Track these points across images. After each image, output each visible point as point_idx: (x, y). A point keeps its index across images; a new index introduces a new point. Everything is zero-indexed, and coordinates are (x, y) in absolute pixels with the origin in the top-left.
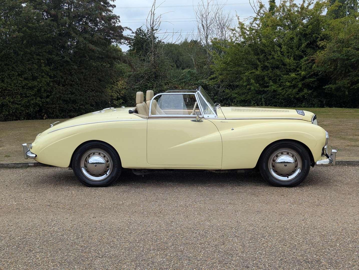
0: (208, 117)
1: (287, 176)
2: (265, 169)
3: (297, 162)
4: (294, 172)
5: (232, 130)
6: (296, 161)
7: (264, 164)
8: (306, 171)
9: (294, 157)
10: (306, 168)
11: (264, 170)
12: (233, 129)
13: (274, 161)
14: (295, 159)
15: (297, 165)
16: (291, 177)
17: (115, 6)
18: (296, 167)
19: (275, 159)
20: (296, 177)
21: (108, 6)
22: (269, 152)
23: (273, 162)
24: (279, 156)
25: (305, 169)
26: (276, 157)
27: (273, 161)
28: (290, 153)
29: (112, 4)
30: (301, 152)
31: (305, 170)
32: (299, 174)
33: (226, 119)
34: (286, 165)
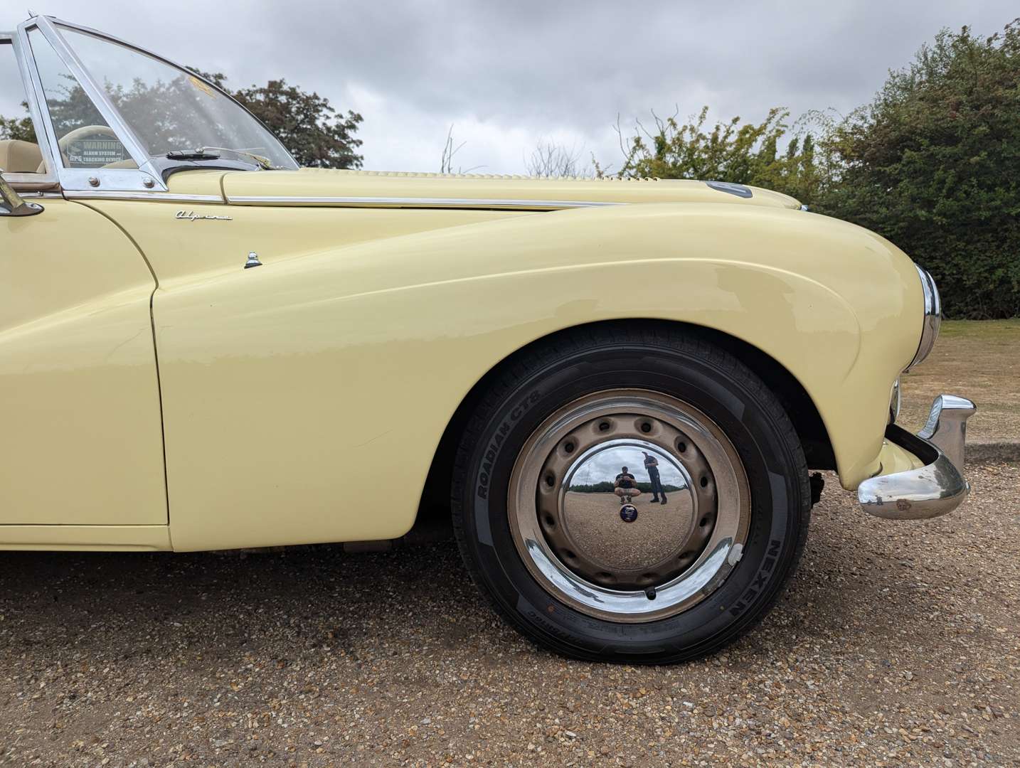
0: (95, 183)
1: (648, 581)
2: (485, 535)
3: (710, 485)
4: (691, 555)
5: (248, 266)
6: (704, 482)
7: (481, 507)
8: (779, 550)
9: (692, 451)
10: (778, 529)
11: (482, 546)
12: (260, 264)
13: (549, 478)
14: (698, 469)
15: (710, 509)
16: (671, 596)
17: (361, 143)
18: (703, 522)
19: (556, 467)
20: (708, 593)
21: (349, 143)
22: (507, 418)
23: (543, 491)
24: (582, 446)
25: (773, 536)
26: (560, 452)
27: (544, 483)
28: (657, 425)
29: (354, 139)
30: (740, 417)
31: (776, 544)
32: (729, 573)
33: (226, 202)
34: (630, 511)
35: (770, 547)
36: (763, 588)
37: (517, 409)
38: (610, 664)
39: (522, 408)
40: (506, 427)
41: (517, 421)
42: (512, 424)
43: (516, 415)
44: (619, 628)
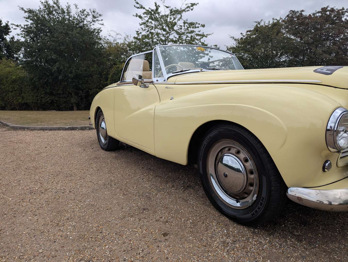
2: (201, 171)
4: (248, 194)
5: (171, 99)
6: (252, 173)
8: (264, 201)
12: (173, 99)
14: (250, 168)
18: (251, 185)
26: (220, 154)
28: (241, 152)
32: (253, 203)
33: (175, 84)
34: (225, 174)
35: (262, 198)
36: (260, 210)
37: (207, 140)
38: (225, 216)
39: (208, 140)
40: (205, 145)
41: (207, 143)
42: (206, 144)
43: (207, 142)
44: (227, 207)
